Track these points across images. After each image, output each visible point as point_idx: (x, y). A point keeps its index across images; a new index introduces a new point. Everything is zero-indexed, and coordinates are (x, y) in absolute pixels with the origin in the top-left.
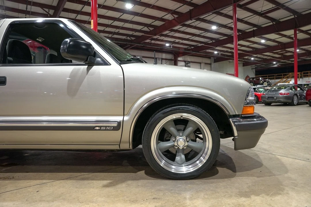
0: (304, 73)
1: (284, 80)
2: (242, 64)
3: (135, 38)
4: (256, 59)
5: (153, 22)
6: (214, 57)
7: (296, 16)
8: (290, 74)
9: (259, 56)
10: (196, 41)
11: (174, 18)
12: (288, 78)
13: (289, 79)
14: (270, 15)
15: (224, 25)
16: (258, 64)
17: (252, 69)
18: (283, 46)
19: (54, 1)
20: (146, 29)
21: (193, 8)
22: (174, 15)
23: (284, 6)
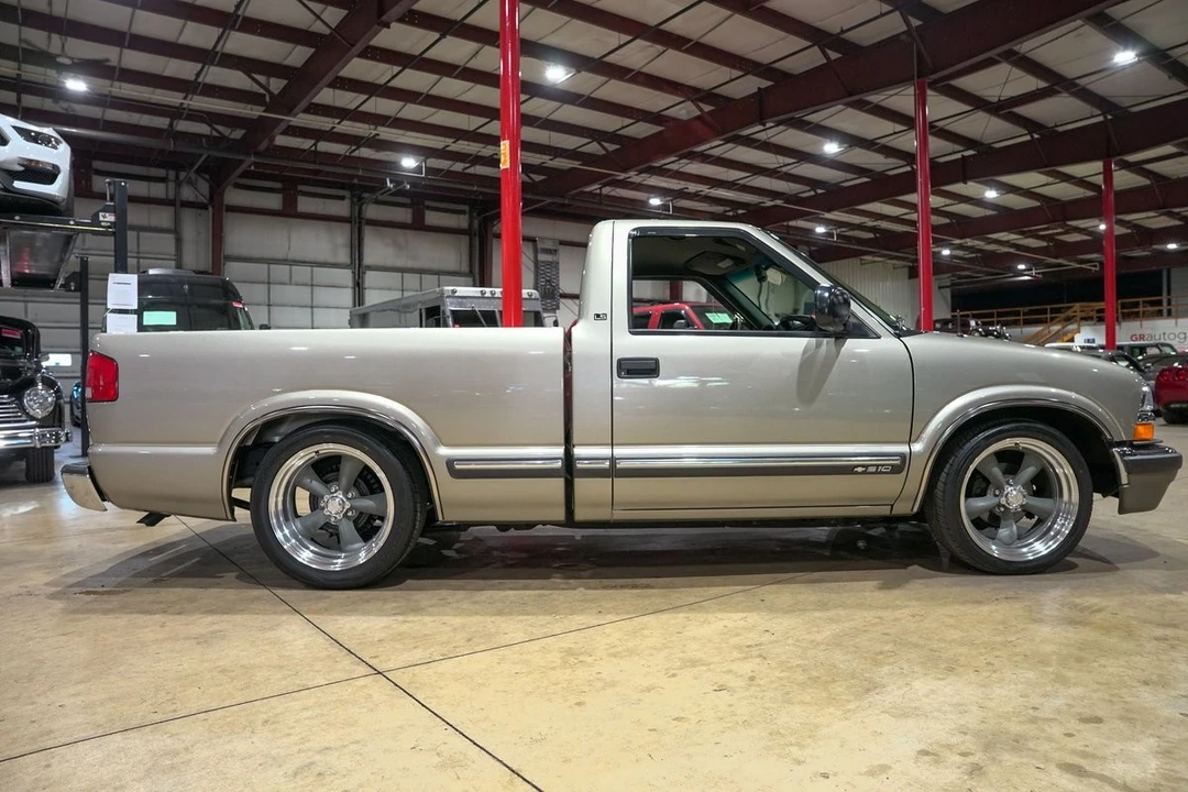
0: (1124, 306)
1: (1055, 328)
2: (906, 270)
3: (544, 177)
4: (960, 253)
5: (623, 127)
6: (808, 244)
7: (1109, 117)
8: (1077, 306)
9: (970, 242)
10: (758, 188)
11: (699, 113)
12: (1069, 320)
13: (1071, 327)
14: (1025, 110)
15: (866, 140)
16: (964, 269)
17: (940, 288)
18: (1060, 211)
20: (593, 148)
21: (770, 83)
22: (701, 104)
23: (1076, 85)
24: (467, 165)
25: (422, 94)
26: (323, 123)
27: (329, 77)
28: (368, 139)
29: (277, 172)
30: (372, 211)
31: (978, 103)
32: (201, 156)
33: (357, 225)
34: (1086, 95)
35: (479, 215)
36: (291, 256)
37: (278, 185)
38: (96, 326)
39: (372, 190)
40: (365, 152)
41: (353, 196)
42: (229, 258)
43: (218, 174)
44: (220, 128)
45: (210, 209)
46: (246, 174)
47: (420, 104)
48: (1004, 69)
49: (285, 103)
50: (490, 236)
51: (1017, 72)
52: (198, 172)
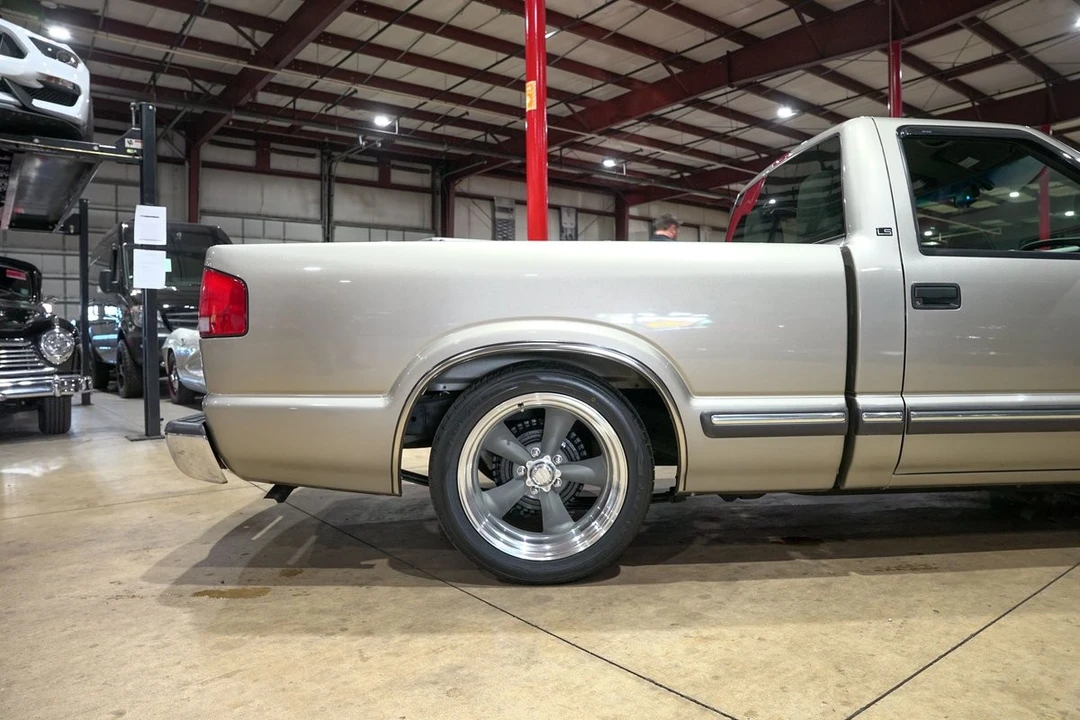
7: (1051, 85)
11: (667, 76)
14: (969, 79)
15: (817, 106)
19: (282, 4)
20: (560, 109)
21: (740, 47)
22: (670, 67)
23: (1026, 53)
24: (436, 125)
25: (402, 52)
26: (304, 80)
27: (315, 33)
28: (344, 97)
29: (252, 130)
30: (341, 169)
31: (929, 70)
32: (179, 112)
33: (327, 182)
34: (1033, 63)
35: (441, 174)
36: (265, 210)
37: (251, 143)
38: (72, 276)
39: (342, 149)
40: (341, 111)
41: (323, 154)
42: (205, 212)
43: (195, 130)
44: (201, 83)
45: (187, 164)
46: (223, 131)
47: (400, 61)
48: (964, 35)
49: (270, 56)
50: (452, 195)
51: (976, 39)
52: (177, 128)
